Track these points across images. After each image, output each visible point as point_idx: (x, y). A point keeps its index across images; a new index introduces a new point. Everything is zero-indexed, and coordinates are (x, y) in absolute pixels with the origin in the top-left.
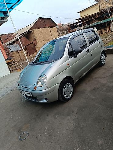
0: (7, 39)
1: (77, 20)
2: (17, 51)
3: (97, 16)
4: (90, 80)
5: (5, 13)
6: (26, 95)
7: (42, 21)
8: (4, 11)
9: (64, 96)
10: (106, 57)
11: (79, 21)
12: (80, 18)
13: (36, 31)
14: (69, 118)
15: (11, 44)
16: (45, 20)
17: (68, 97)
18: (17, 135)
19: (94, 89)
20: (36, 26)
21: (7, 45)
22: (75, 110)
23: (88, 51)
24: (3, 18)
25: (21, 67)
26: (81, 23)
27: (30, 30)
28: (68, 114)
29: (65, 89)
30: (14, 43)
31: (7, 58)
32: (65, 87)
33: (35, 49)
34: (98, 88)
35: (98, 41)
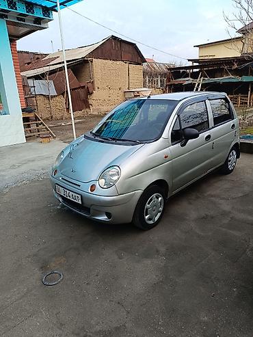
0: (28, 64)
1: (189, 60)
2: (47, 97)
3: (236, 66)
4: (198, 198)
5: (47, 11)
6: (68, 198)
7: (115, 44)
8: (45, 7)
9: (144, 218)
10: (238, 157)
11: (195, 64)
12: (198, 58)
13: (97, 63)
14: (148, 262)
15: (37, 77)
16: (123, 44)
17: (151, 222)
18: (38, 273)
19: (204, 218)
20: (100, 52)
21: (29, 78)
22: (163, 249)
23: (209, 137)
24: (38, 21)
25: (52, 134)
26: (198, 70)
27: (86, 59)
28: (147, 255)
29: (149, 204)
30: (44, 77)
31: (25, 106)
32: (151, 200)
33: (88, 102)
34: (212, 218)
35: (231, 123)
